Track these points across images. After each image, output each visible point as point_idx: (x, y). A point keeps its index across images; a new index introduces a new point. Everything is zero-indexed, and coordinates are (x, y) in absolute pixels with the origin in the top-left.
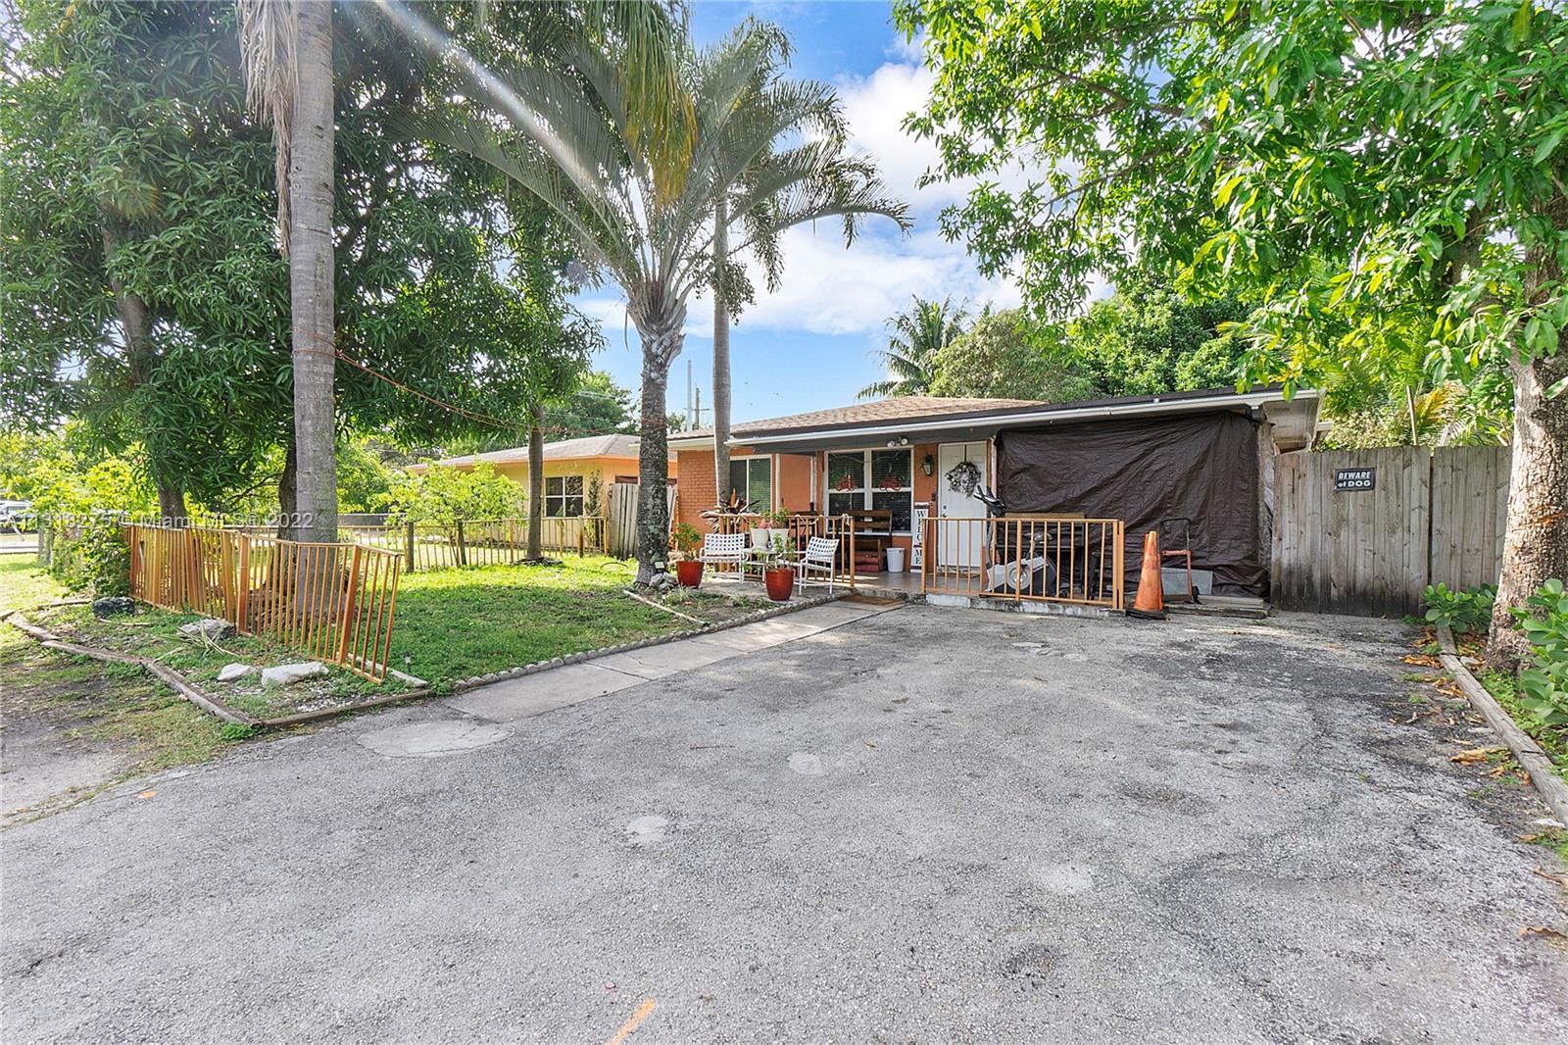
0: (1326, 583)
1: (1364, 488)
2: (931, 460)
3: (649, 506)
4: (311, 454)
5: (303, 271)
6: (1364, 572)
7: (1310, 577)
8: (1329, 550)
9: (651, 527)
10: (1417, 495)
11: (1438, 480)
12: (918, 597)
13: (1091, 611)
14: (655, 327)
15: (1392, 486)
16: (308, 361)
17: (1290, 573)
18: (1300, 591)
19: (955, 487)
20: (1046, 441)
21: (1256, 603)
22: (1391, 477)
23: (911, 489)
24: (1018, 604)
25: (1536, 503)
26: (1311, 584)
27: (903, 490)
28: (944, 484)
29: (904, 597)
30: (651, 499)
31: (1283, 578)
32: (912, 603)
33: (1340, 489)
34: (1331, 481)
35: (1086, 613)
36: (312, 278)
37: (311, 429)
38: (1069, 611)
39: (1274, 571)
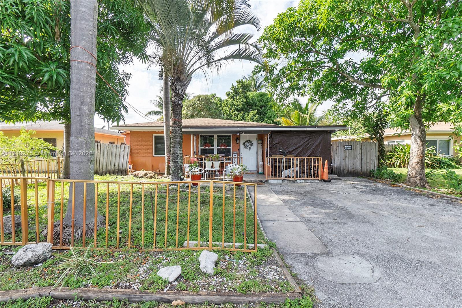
0: (344, 170)
1: (350, 150)
2: (238, 139)
3: (179, 154)
4: (87, 126)
5: (85, 12)
6: (350, 167)
7: (340, 169)
8: (343, 163)
9: (179, 162)
10: (359, 151)
11: (363, 148)
12: (266, 181)
13: (315, 181)
14: (179, 83)
15: (355, 149)
16: (88, 69)
17: (337, 168)
18: (339, 172)
19: (246, 147)
20: (284, 136)
21: (336, 176)
22: (355, 147)
23: (231, 148)
24: (296, 181)
25: (419, 154)
26: (341, 171)
27: (228, 148)
28: (242, 146)
29: (261, 181)
30: (179, 151)
31: (335, 170)
32: (264, 183)
33: (345, 150)
34: (343, 148)
35: (314, 182)
36: (92, 19)
37: (87, 111)
38: (309, 181)
39: (333, 168)
